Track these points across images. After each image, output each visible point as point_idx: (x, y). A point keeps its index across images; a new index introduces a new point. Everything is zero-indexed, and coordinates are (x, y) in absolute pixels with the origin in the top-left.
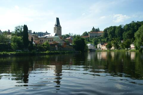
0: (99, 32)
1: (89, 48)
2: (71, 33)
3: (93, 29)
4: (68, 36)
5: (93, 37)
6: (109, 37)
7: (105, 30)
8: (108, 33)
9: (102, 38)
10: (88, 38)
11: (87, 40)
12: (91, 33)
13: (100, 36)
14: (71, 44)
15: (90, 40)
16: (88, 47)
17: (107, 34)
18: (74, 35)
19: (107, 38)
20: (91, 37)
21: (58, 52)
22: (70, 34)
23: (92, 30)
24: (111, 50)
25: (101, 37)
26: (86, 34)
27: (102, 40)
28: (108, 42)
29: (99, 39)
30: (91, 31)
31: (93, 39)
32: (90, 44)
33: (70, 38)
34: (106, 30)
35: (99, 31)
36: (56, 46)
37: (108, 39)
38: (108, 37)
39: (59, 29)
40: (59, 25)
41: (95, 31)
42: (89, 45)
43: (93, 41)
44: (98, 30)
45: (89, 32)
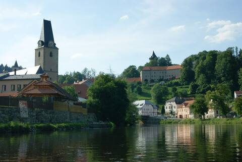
0: (169, 68)
1: (140, 113)
2: (89, 69)
3: (154, 57)
4: (79, 76)
5: (152, 81)
6: (199, 82)
7: (186, 61)
8: (196, 70)
9: (177, 84)
10: (140, 83)
11: (135, 89)
12: (148, 68)
13: (174, 78)
14: (81, 100)
15: (144, 90)
16: (137, 109)
17: (193, 73)
18: (97, 74)
19: (192, 84)
20: (146, 80)
21: (23, 125)
22: (85, 70)
23: (149, 61)
24: (205, 120)
25: (175, 81)
26: (132, 72)
27: (179, 90)
28: (194, 97)
29: (169, 86)
30: (147, 65)
31: (152, 86)
32: (143, 102)
33: (83, 81)
34: (188, 62)
35: (170, 65)
36: (22, 105)
37: (195, 87)
38: (195, 81)
39: (51, 55)
40: (50, 42)
41: (159, 63)
42: (140, 103)
43: (152, 92)
44: (165, 62)
45: (141, 67)
